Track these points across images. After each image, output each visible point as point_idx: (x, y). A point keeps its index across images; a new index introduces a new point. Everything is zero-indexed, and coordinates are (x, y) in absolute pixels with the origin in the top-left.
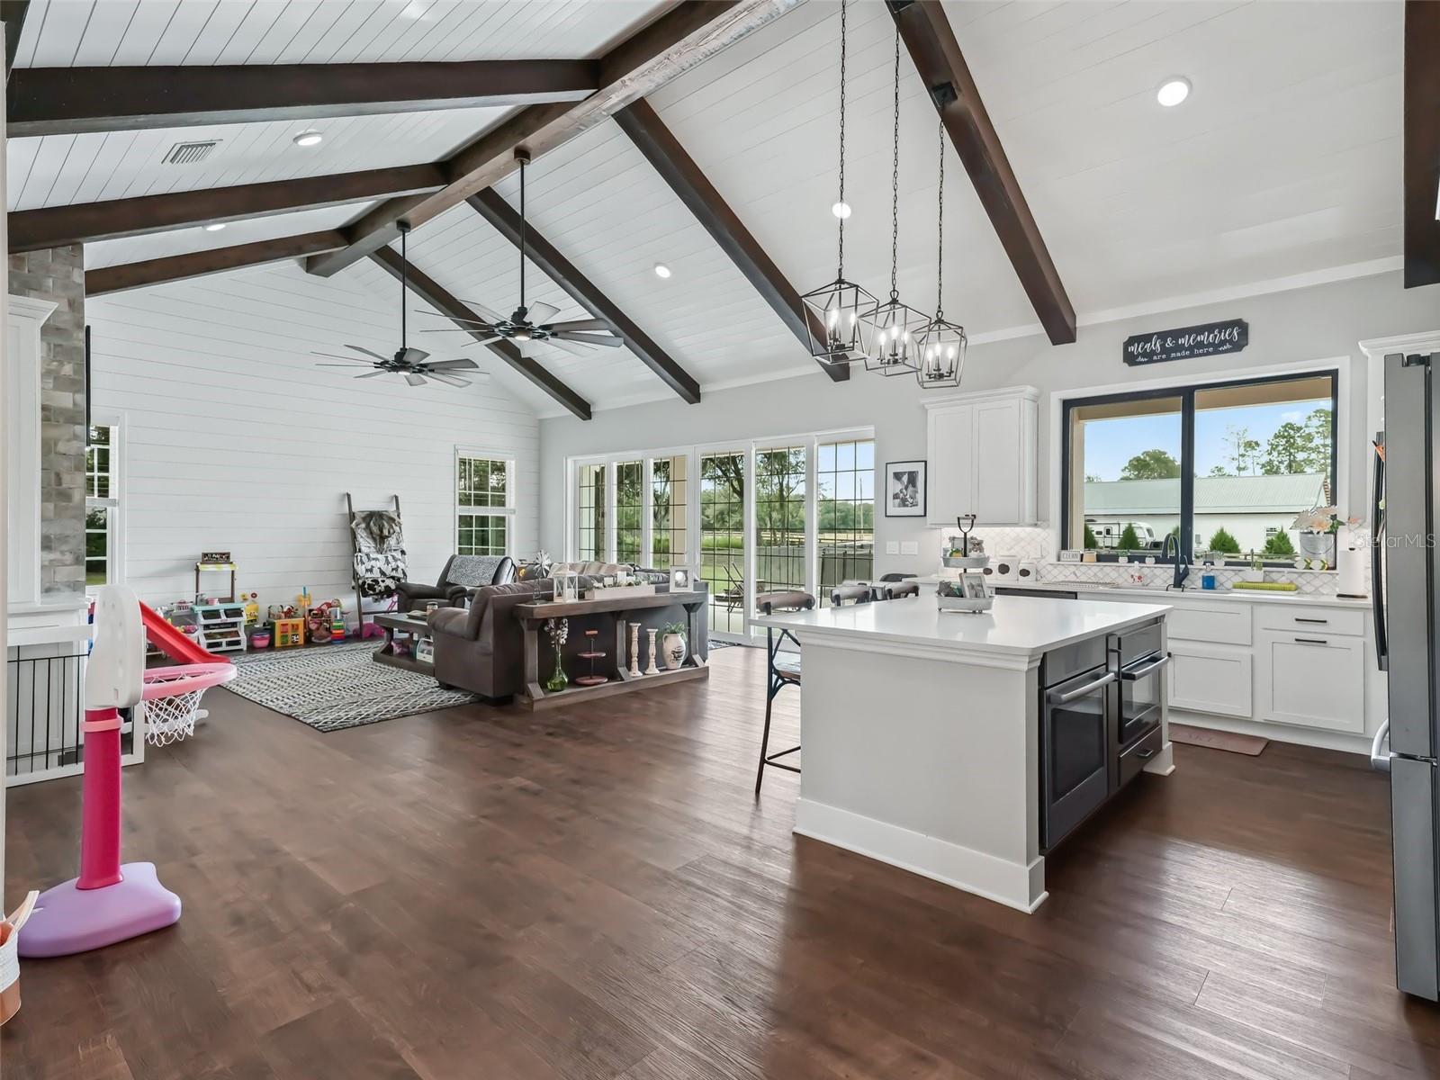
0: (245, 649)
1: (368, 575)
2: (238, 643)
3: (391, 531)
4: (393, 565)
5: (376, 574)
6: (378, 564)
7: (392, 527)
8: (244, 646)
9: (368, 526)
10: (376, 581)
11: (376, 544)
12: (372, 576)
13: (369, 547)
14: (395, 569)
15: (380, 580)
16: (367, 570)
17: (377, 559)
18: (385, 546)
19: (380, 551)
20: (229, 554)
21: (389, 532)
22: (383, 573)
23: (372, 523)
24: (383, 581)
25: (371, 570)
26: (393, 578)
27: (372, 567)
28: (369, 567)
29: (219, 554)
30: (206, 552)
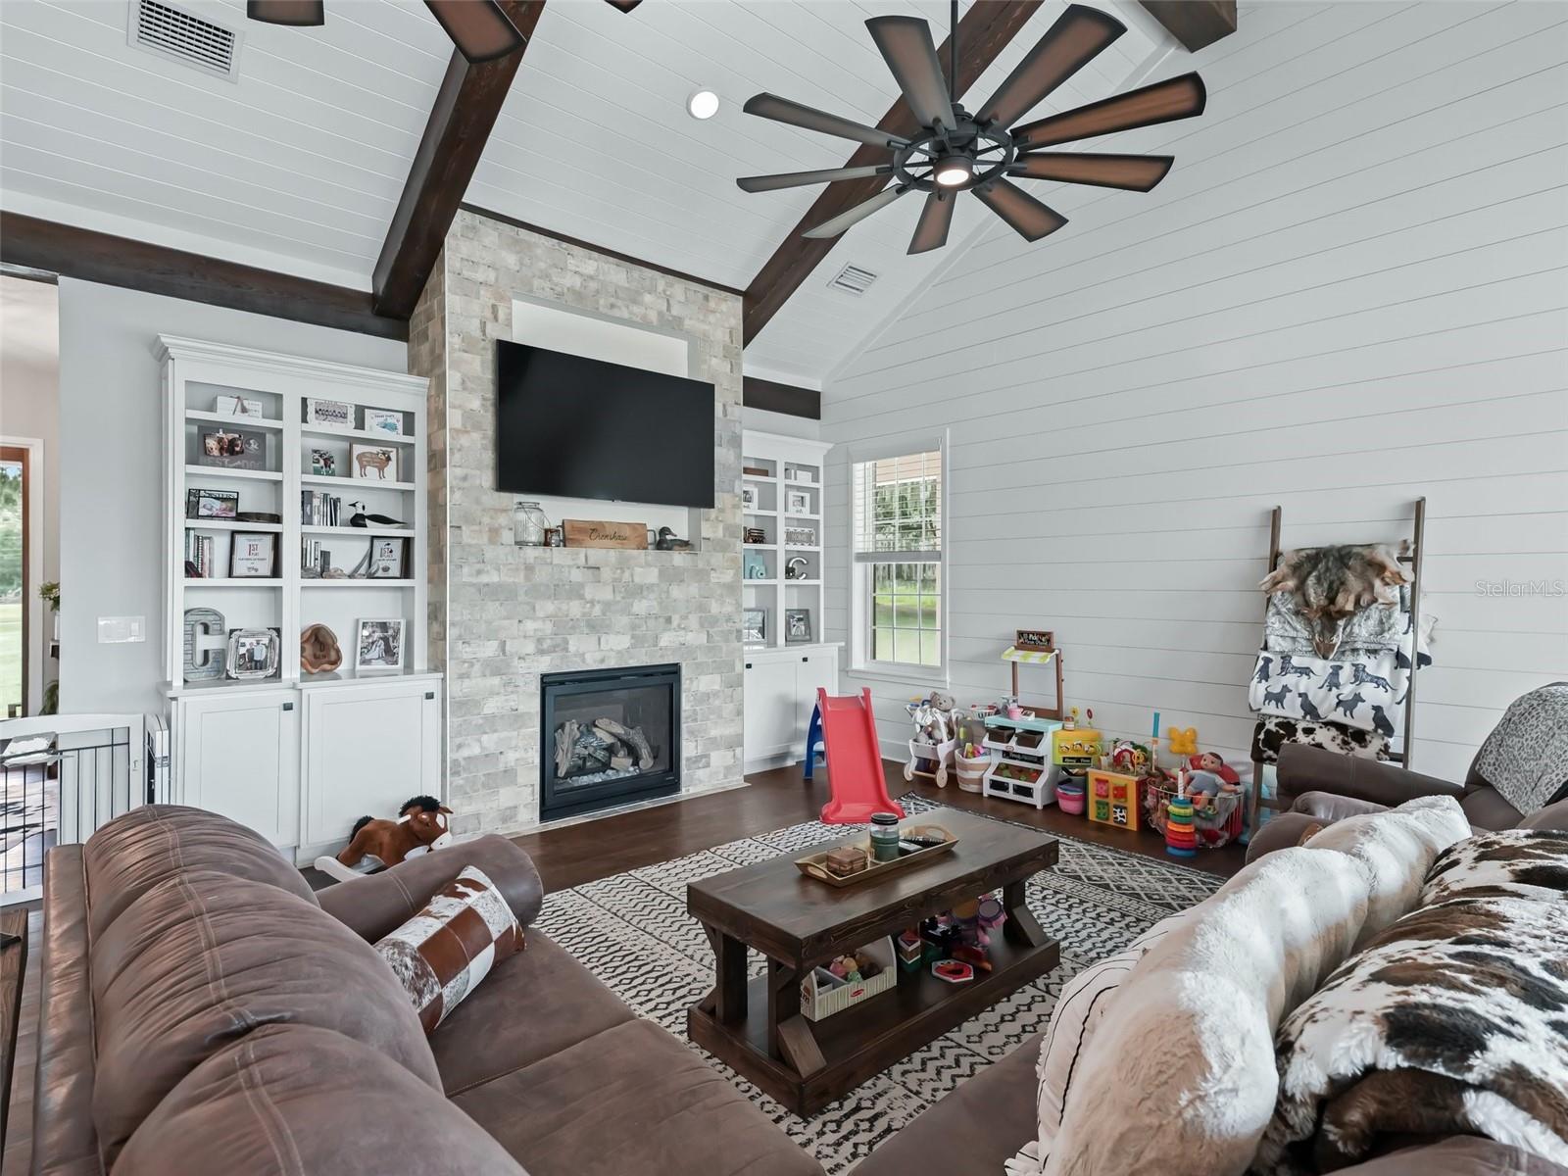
0: (1039, 807)
1: (1271, 709)
2: (1028, 792)
3: (1365, 598)
4: (1347, 691)
5: (1292, 710)
6: (1303, 684)
7: (1371, 587)
8: (1038, 800)
9: (1301, 588)
10: (1289, 727)
11: (1312, 632)
12: (1280, 712)
13: (1294, 639)
14: (1349, 705)
15: (1300, 726)
16: (1269, 697)
17: (1305, 671)
18: (1337, 640)
19: (1322, 651)
20: (1049, 634)
21: (1357, 602)
22: (1310, 709)
23: (1311, 580)
24: (1308, 731)
25: (1278, 698)
26: (1341, 728)
27: (1286, 689)
28: (1277, 690)
29: (1038, 634)
30: (1023, 629)
